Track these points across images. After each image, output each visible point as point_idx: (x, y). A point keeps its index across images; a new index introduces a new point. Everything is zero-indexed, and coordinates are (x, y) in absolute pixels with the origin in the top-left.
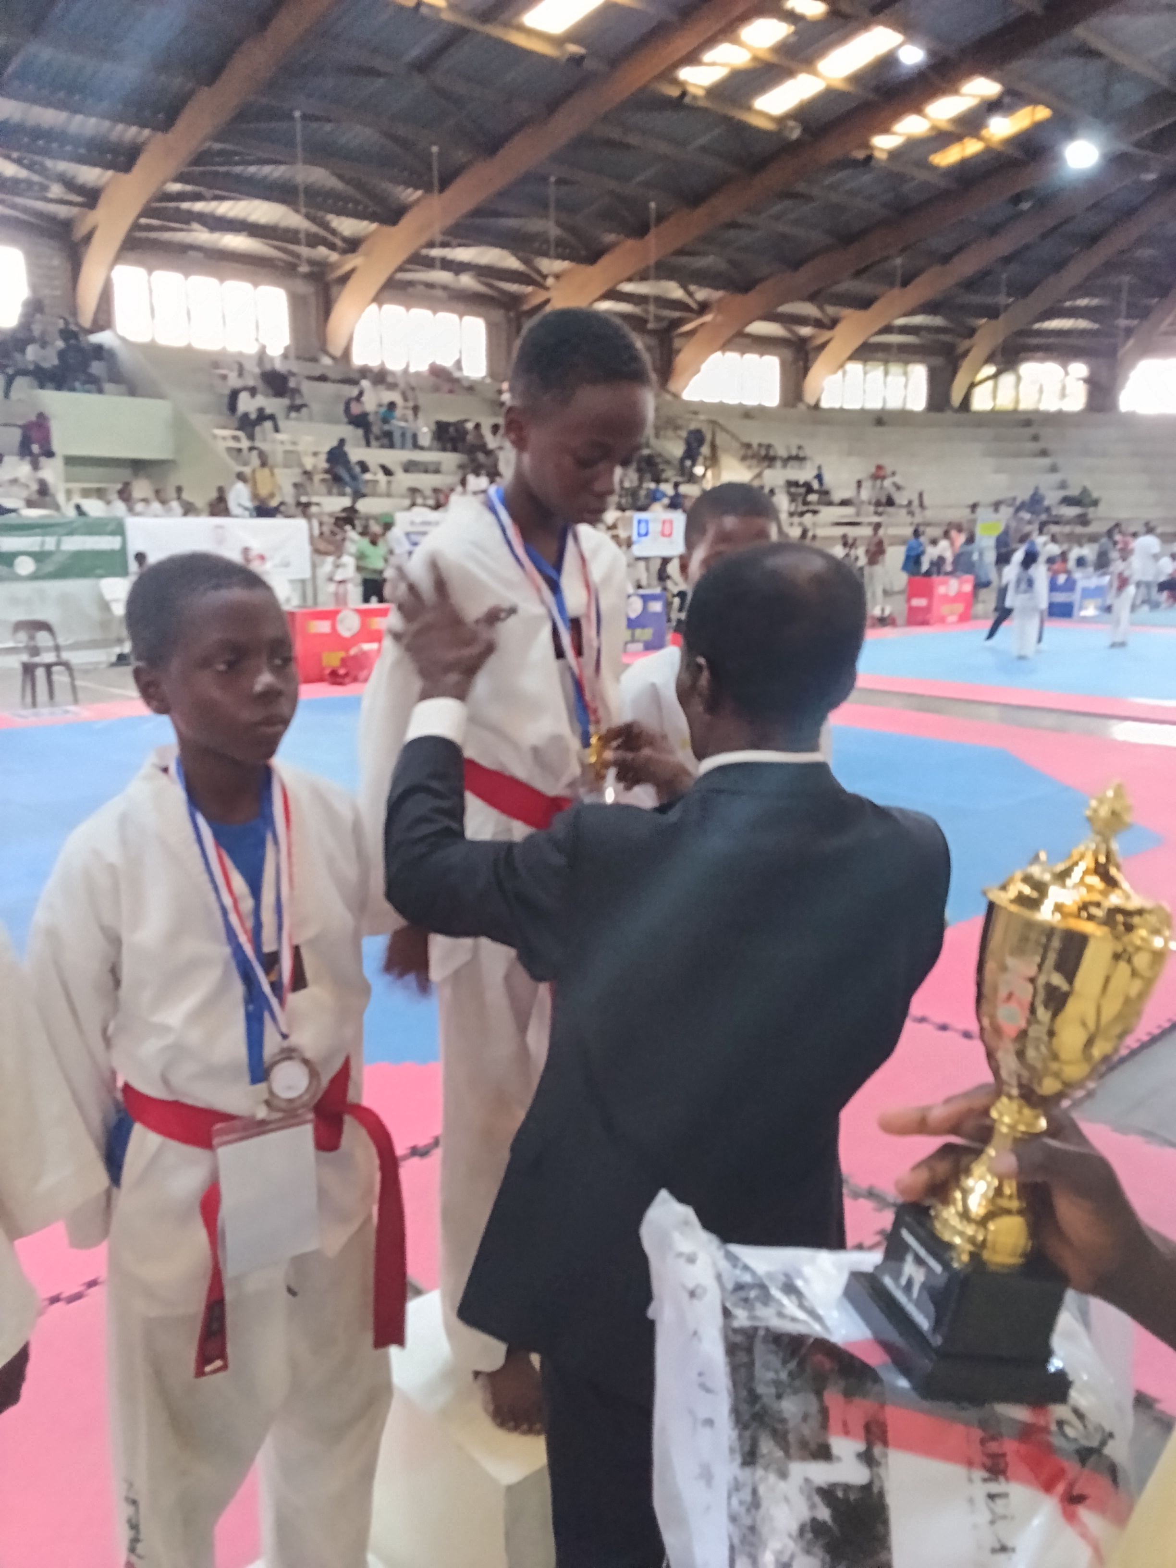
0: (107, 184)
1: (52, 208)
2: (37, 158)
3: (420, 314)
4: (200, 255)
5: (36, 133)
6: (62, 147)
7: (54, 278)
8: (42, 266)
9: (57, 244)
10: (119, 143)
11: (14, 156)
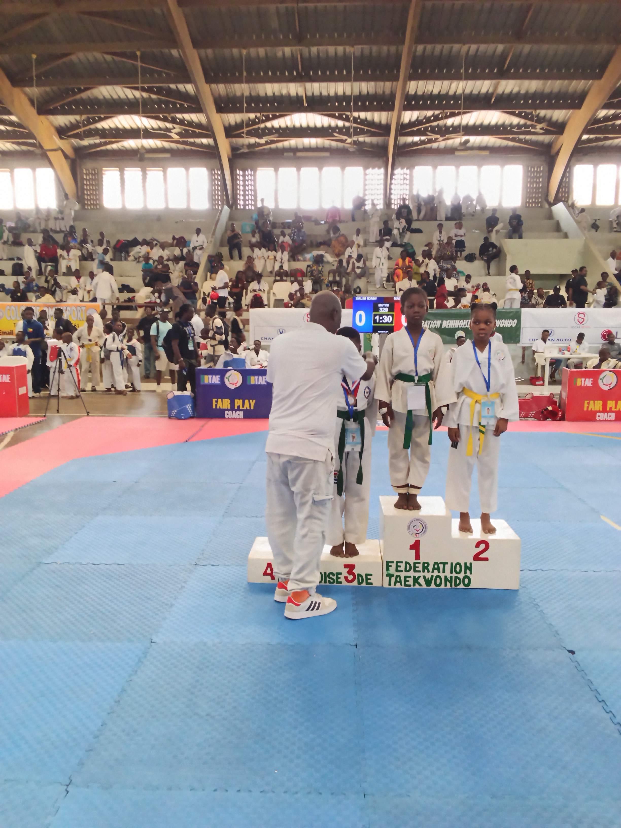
0: (569, 118)
1: (541, 138)
2: (528, 111)
5: (526, 96)
6: (542, 102)
7: (539, 178)
8: (534, 172)
9: (543, 158)
10: (575, 92)
11: (517, 112)
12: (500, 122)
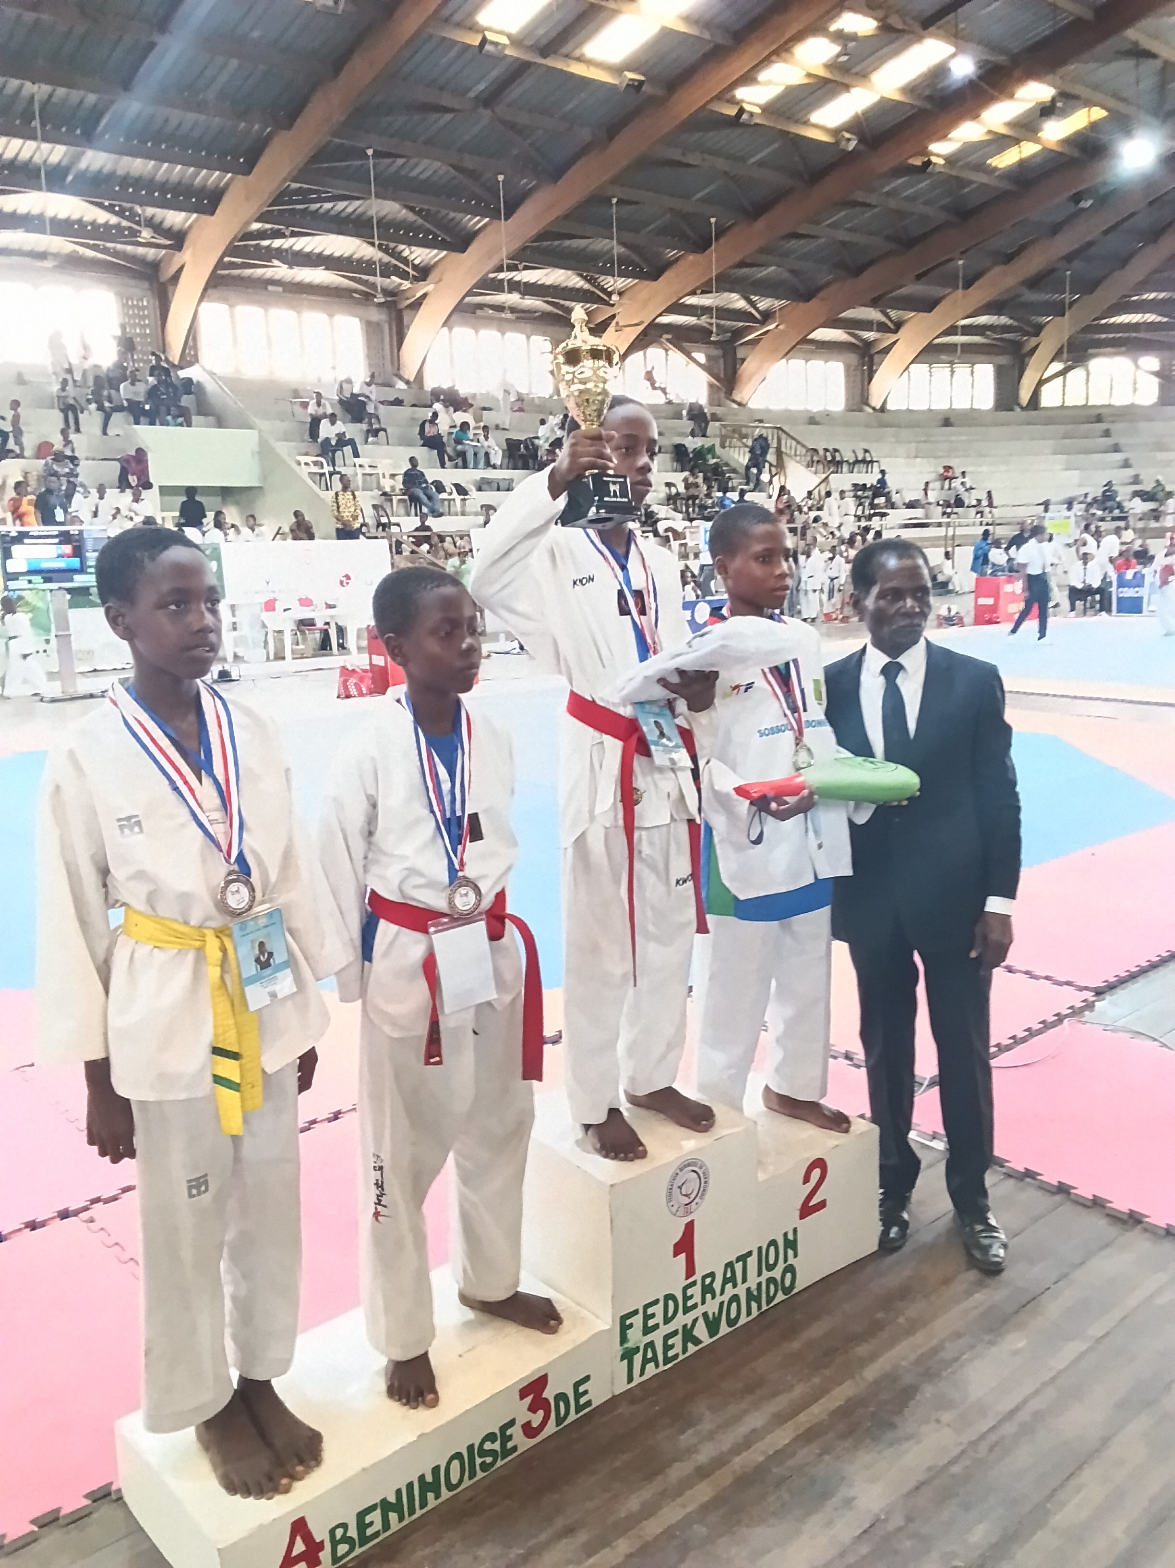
0: (190, 227)
1: (141, 250)
2: (127, 205)
3: (489, 335)
4: (280, 289)
5: (126, 181)
6: (150, 193)
7: (143, 317)
8: (133, 306)
9: (146, 285)
10: (203, 188)
11: (106, 203)
12: (75, 217)
